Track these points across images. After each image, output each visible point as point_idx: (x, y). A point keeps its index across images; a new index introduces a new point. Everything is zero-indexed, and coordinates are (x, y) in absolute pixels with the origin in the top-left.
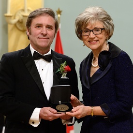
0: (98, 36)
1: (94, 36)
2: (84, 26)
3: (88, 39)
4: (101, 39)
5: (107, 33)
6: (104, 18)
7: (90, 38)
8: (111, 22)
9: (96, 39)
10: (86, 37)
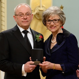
0: (56, 24)
1: (54, 24)
2: (47, 18)
3: (50, 26)
4: (58, 26)
5: (61, 22)
6: (60, 13)
7: (51, 25)
8: (64, 16)
9: (55, 26)
10: (48, 24)
